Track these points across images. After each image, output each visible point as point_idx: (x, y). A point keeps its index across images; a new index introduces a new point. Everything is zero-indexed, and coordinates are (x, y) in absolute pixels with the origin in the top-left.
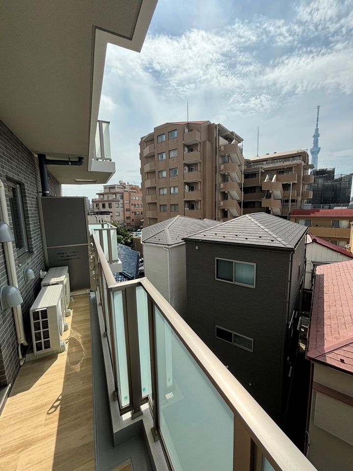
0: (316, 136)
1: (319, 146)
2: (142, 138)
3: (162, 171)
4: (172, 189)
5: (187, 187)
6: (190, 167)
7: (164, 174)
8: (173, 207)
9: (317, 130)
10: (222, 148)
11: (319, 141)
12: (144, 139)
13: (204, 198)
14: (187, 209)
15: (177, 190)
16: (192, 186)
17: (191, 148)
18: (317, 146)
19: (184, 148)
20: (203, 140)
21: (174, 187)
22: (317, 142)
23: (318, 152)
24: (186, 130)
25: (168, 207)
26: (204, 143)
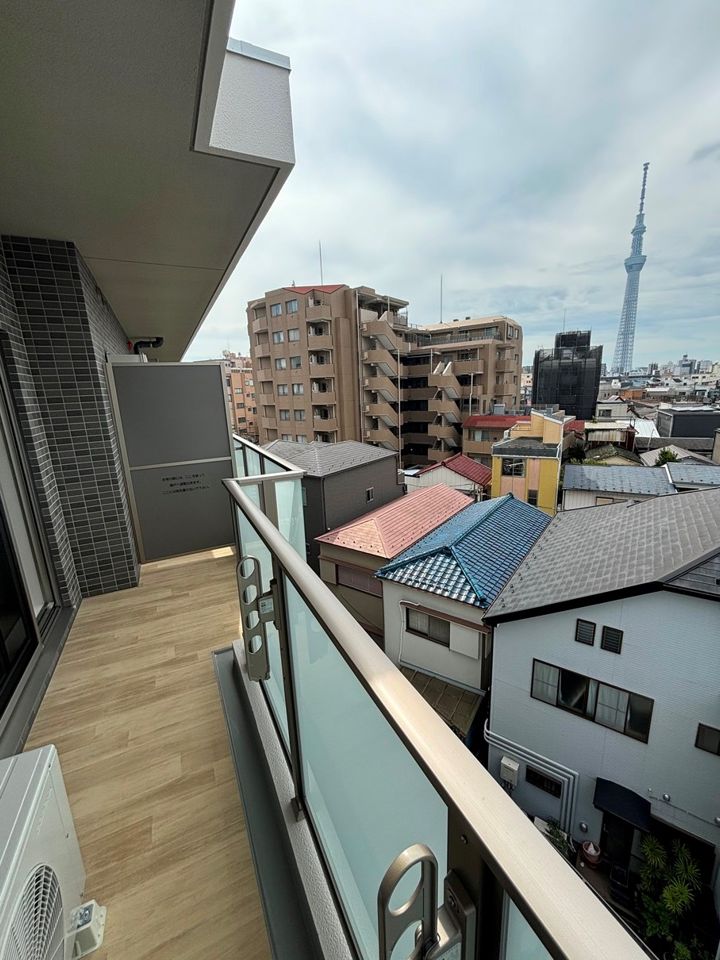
0: (639, 232)
1: (643, 254)
2: (250, 304)
3: (280, 359)
4: (296, 387)
5: (315, 385)
6: (320, 356)
7: (284, 364)
8: (298, 414)
9: (640, 217)
10: (365, 326)
11: (644, 242)
12: (252, 306)
13: (341, 401)
14: (317, 417)
15: (302, 390)
16: (323, 384)
17: (319, 328)
18: (640, 252)
19: (308, 328)
20: (334, 316)
21: (299, 385)
22: (640, 245)
23: (640, 266)
24: (311, 302)
25: (291, 413)
26: (337, 320)
